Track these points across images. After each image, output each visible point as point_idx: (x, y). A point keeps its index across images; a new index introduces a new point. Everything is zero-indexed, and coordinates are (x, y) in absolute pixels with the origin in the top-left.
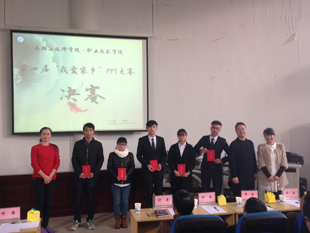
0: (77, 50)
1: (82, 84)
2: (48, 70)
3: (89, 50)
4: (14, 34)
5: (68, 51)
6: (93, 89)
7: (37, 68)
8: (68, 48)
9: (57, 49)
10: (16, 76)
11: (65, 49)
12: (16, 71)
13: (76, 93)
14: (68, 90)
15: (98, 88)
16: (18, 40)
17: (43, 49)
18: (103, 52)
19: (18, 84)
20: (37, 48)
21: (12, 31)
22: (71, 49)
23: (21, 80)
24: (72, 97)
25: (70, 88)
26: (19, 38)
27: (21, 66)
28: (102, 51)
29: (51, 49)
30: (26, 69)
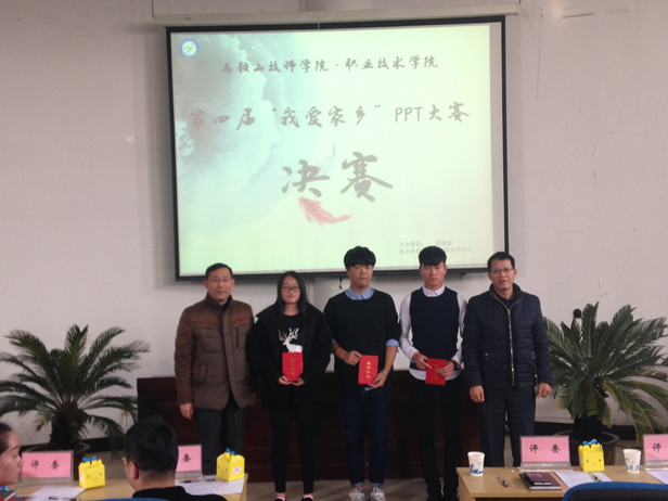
0: (321, 64)
1: (334, 150)
2: (253, 119)
3: (349, 64)
4: (175, 37)
5: (299, 69)
6: (360, 162)
7: (228, 118)
8: (298, 62)
9: (274, 67)
10: (181, 139)
11: (291, 64)
12: (180, 127)
13: (319, 174)
14: (301, 167)
15: (373, 159)
16: (184, 51)
17: (240, 69)
18: (385, 65)
19: (185, 159)
20: (227, 68)
21: (171, 30)
22: (306, 63)
23: (192, 148)
24: (310, 185)
25: (303, 162)
26: (186, 46)
27: (192, 115)
28: (383, 64)
29: (259, 68)
30: (202, 121)
